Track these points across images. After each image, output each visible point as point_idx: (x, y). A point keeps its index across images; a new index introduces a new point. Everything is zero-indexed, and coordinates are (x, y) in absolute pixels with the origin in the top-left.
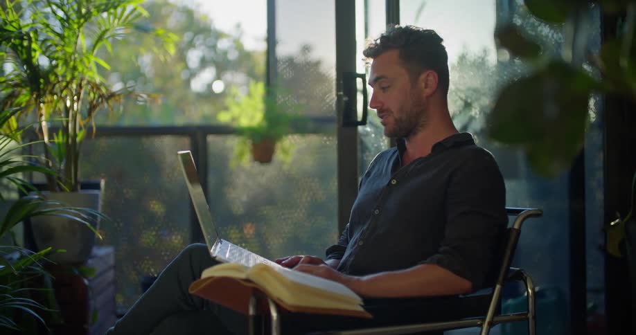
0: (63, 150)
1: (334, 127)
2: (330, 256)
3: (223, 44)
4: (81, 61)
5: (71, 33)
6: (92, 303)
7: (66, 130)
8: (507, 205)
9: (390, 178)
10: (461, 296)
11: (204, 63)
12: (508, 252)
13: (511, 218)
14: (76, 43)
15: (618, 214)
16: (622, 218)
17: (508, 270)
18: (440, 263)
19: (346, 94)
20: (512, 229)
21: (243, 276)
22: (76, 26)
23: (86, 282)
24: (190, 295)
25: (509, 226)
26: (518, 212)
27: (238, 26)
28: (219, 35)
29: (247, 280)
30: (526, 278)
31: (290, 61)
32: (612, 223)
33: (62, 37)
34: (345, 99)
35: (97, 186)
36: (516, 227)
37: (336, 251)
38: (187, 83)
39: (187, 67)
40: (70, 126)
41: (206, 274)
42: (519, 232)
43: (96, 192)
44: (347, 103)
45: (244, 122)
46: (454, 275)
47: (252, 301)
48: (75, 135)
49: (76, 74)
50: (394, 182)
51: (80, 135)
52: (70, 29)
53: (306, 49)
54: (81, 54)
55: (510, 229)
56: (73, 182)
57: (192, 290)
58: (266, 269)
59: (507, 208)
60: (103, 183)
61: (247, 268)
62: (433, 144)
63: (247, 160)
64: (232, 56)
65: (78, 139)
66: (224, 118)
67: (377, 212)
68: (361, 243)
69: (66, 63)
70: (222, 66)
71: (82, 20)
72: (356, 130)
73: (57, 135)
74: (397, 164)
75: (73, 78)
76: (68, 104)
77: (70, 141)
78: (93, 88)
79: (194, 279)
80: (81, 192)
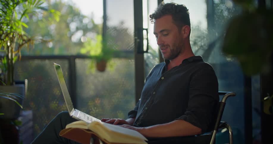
0: (7, 66)
1: (133, 55)
2: (130, 116)
3: (86, 21)
4: (15, 24)
5: (10, 11)
6: (20, 138)
7: (8, 56)
8: (219, 90)
9: (161, 76)
10: (196, 136)
11: (78, 29)
12: (219, 114)
13: (220, 97)
14: (12, 16)
15: (268, 94)
16: (270, 96)
17: (219, 123)
18: (185, 120)
19: (138, 38)
20: (221, 102)
21: (86, 128)
22: (12, 8)
23: (17, 128)
24: (60, 136)
25: (220, 101)
26: (224, 94)
27: (92, 13)
28: (84, 17)
29: (88, 130)
30: (228, 126)
31: (115, 29)
32: (265, 99)
33: (6, 13)
34: (138, 40)
35: (23, 83)
36: (223, 101)
37: (133, 114)
38: (70, 38)
39: (69, 30)
40: (10, 55)
41: (68, 127)
42: (225, 103)
43: (22, 85)
44: (139, 42)
45: (93, 53)
46: (192, 125)
47: (92, 140)
48: (12, 59)
49: (12, 30)
50: (163, 78)
51: (15, 59)
52: (9, 9)
53: (122, 23)
54: (15, 21)
55: (220, 102)
56: (11, 80)
57: (61, 134)
58: (98, 124)
59: (219, 92)
60: (26, 81)
61: (88, 124)
62: (183, 60)
63: (94, 70)
64: (90, 26)
65: (14, 62)
66: (83, 51)
67: (154, 93)
68: (146, 108)
69: (8, 25)
70: (85, 30)
71: (15, 5)
72: (143, 56)
73: (4, 59)
74: (164, 70)
75: (11, 32)
76: (9, 44)
77: (10, 61)
78: (20, 36)
79: (62, 129)
80: (15, 86)
